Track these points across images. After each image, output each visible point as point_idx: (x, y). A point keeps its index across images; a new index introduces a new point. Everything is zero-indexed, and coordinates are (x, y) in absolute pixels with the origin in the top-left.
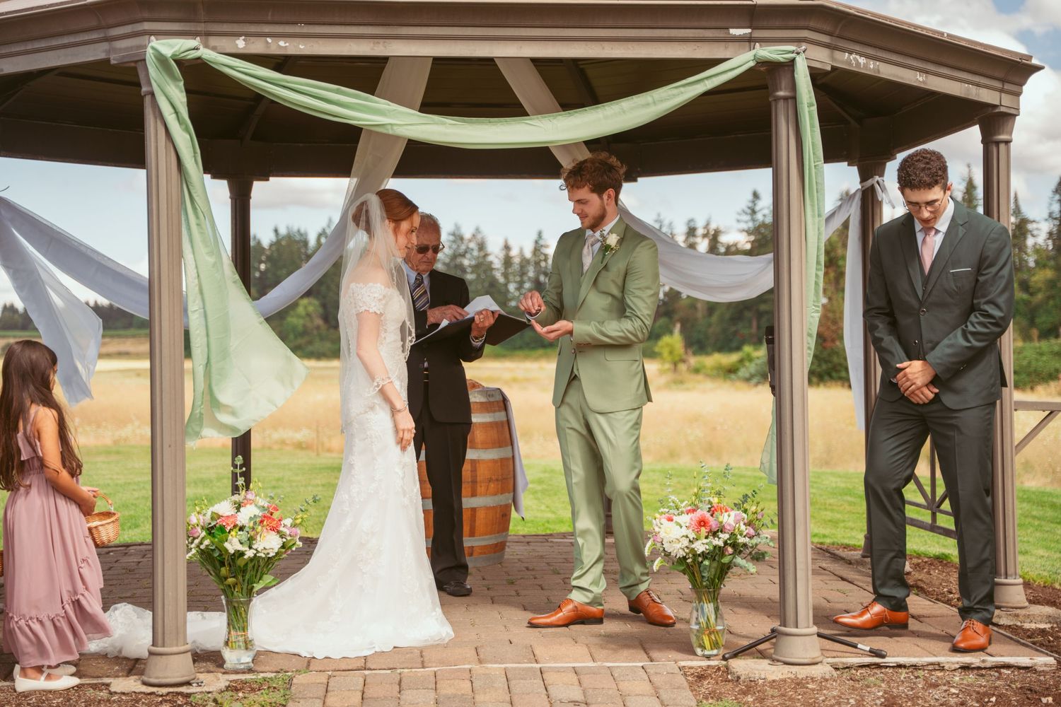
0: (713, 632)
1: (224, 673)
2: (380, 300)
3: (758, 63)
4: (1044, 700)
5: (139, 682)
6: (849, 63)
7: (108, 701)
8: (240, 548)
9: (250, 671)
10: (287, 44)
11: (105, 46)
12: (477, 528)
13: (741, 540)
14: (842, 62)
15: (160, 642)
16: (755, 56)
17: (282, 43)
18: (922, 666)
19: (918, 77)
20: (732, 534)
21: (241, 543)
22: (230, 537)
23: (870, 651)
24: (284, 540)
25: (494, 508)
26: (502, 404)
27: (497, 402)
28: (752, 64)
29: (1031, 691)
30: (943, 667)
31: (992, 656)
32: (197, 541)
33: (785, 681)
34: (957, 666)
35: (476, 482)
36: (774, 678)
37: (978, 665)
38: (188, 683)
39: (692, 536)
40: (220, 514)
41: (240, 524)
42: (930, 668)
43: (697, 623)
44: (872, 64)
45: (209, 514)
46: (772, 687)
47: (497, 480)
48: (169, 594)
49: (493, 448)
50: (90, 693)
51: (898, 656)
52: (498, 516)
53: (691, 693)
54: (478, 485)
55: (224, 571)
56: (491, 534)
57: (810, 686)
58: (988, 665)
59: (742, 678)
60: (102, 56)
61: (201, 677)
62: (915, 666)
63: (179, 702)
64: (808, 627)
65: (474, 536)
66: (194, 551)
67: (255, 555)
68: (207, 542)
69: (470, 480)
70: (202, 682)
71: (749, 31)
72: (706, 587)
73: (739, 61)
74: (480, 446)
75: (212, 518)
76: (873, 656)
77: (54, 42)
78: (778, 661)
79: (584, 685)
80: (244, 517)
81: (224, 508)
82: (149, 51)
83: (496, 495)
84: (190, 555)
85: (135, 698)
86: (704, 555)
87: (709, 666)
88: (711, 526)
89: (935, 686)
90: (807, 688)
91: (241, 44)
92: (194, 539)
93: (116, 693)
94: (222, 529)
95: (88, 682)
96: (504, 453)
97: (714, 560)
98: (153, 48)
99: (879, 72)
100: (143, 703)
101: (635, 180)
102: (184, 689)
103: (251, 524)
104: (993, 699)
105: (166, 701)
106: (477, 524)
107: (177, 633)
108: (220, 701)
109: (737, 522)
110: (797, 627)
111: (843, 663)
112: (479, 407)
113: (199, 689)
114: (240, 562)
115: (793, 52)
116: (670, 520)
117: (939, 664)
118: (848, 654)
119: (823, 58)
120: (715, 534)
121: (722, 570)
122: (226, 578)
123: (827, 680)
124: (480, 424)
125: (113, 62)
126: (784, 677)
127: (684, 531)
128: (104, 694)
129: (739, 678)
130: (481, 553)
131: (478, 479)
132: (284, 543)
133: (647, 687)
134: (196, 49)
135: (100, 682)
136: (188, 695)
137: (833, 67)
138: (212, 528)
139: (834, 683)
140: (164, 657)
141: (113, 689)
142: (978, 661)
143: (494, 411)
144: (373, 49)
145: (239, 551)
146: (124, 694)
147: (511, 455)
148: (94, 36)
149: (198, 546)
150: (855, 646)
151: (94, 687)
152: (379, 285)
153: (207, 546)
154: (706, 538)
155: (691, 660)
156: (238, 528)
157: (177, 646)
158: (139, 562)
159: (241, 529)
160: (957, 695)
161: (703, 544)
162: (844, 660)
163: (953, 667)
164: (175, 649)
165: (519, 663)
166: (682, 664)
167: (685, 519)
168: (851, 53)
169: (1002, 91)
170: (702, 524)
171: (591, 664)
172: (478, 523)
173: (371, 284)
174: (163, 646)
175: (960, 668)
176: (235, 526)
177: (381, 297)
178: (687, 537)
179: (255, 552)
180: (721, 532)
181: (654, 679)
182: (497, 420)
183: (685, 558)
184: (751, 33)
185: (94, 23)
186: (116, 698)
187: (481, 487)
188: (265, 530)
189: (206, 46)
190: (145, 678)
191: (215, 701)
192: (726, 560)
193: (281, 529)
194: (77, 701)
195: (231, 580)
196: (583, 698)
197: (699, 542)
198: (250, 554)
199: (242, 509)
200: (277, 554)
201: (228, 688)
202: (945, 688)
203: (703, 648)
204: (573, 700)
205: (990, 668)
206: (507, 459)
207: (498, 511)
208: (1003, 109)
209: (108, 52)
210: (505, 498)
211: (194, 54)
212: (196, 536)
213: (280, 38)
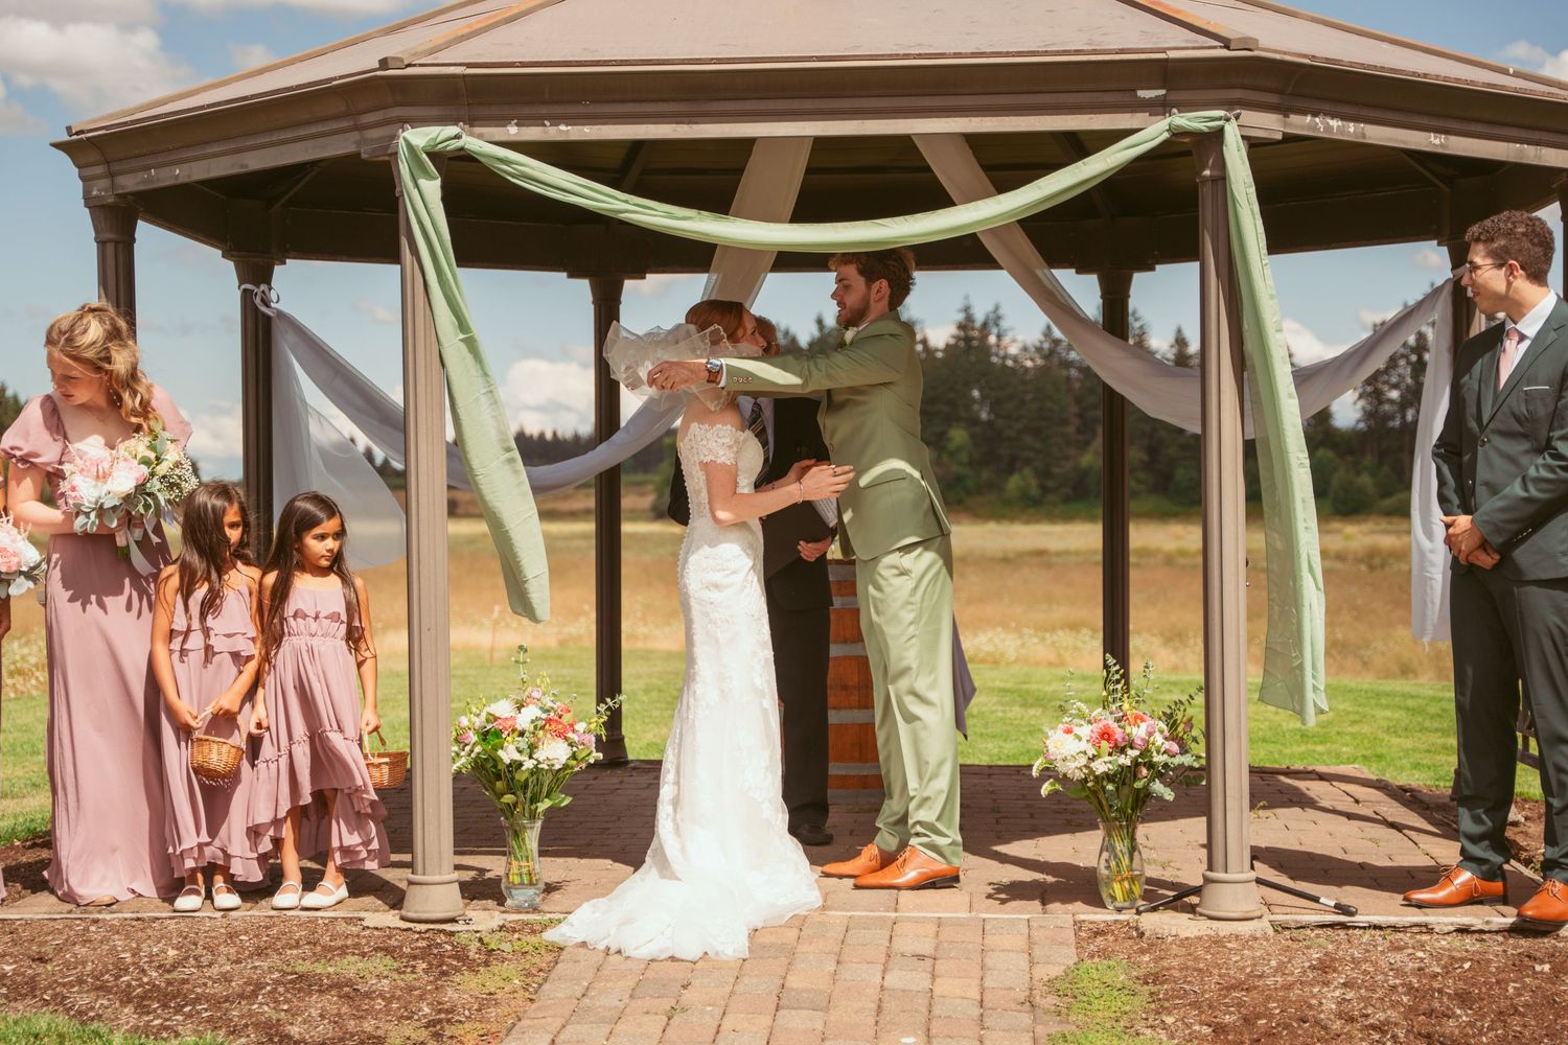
0: (1127, 878)
1: (504, 912)
2: (730, 447)
3: (1174, 135)
4: (1538, 968)
5: (398, 917)
6: (1315, 127)
7: (358, 936)
8: (517, 757)
9: (535, 910)
10: (569, 128)
11: (355, 136)
13: (1158, 759)
14: (1302, 127)
15: (420, 868)
16: (1169, 125)
17: (563, 128)
18: (1404, 927)
19: (1432, 139)
20: (1145, 752)
21: (520, 752)
22: (506, 744)
23: (1337, 906)
24: (575, 749)
28: (1166, 135)
29: (1529, 957)
30: (1432, 929)
31: (1504, 916)
32: (468, 748)
33: (1200, 938)
34: (1452, 928)
36: (1189, 935)
37: (1480, 927)
38: (453, 920)
39: (1091, 752)
40: (497, 715)
41: (519, 728)
42: (1415, 930)
43: (1108, 867)
44: (1351, 127)
45: (484, 715)
46: (1182, 945)
48: (430, 811)
50: (341, 927)
51: (1374, 914)
53: (1074, 950)
55: (499, 784)
57: (1229, 945)
58: (1494, 927)
59: (1147, 934)
60: (351, 149)
61: (470, 914)
62: (1394, 927)
63: (439, 941)
64: (1242, 872)
66: (463, 760)
67: (536, 766)
68: (478, 749)
70: (471, 920)
71: (1162, 92)
72: (1116, 819)
73: (1153, 132)
75: (488, 721)
76: (1338, 914)
77: (302, 132)
78: (1201, 915)
79: (941, 937)
80: (524, 720)
81: (503, 709)
82: (401, 141)
84: (458, 764)
85: (391, 931)
86: (1108, 777)
87: (1116, 921)
88: (1116, 740)
89: (1399, 949)
90: (1225, 947)
91: (513, 132)
92: (467, 745)
93: (368, 927)
94: (498, 734)
95: (342, 916)
97: (1124, 784)
98: (405, 139)
99: (1364, 136)
100: (396, 940)
101: (1153, 269)
102: (448, 927)
103: (532, 729)
104: (1467, 965)
105: (423, 939)
107: (440, 859)
108: (486, 940)
109: (1150, 734)
110: (1226, 872)
111: (1297, 922)
113: (466, 927)
114: (521, 777)
115: (1220, 119)
116: (1069, 731)
117: (1426, 926)
118: (1309, 911)
119: (1269, 124)
120: (1122, 751)
121: (1136, 800)
122: (502, 795)
123: (1256, 939)
125: (364, 156)
126: (1200, 934)
127: (1084, 746)
128: (355, 929)
129: (1143, 934)
132: (575, 752)
133: (1021, 942)
134: (458, 137)
135: (356, 915)
136: (452, 934)
137: (1284, 133)
138: (488, 732)
139: (1265, 943)
140: (424, 887)
141: (365, 924)
142: (1480, 922)
144: (675, 131)
145: (516, 761)
146: (376, 929)
148: (344, 124)
149: (469, 755)
150: (1316, 900)
151: (349, 921)
152: (729, 427)
153: (479, 753)
154: (1110, 754)
155: (1095, 913)
156: (516, 733)
157: (440, 874)
158: (465, 788)
159: (522, 734)
160: (1422, 960)
161: (1105, 763)
162: (1298, 918)
163: (1446, 929)
164: (437, 878)
165: (873, 911)
166: (1082, 917)
167: (1086, 731)
168: (1315, 114)
170: (1106, 736)
171: (965, 915)
173: (719, 426)
174: (424, 874)
175: (1455, 931)
176: (514, 730)
177: (732, 443)
178: (1085, 753)
179: (535, 763)
180: (1132, 748)
181: (1035, 933)
183: (1085, 780)
184: (1164, 96)
185: (343, 108)
186: (367, 933)
188: (549, 736)
189: (471, 134)
190: (403, 912)
191: (481, 940)
192: (1139, 785)
193: (570, 735)
194: (322, 936)
195: (508, 798)
196: (932, 952)
197: (1100, 760)
198: (529, 764)
199: (523, 710)
200: (566, 767)
201: (501, 928)
202: (1410, 951)
203: (1114, 899)
204: (920, 953)
205: (1497, 932)
209: (358, 143)
211: (455, 145)
212: (467, 742)
213: (556, 120)
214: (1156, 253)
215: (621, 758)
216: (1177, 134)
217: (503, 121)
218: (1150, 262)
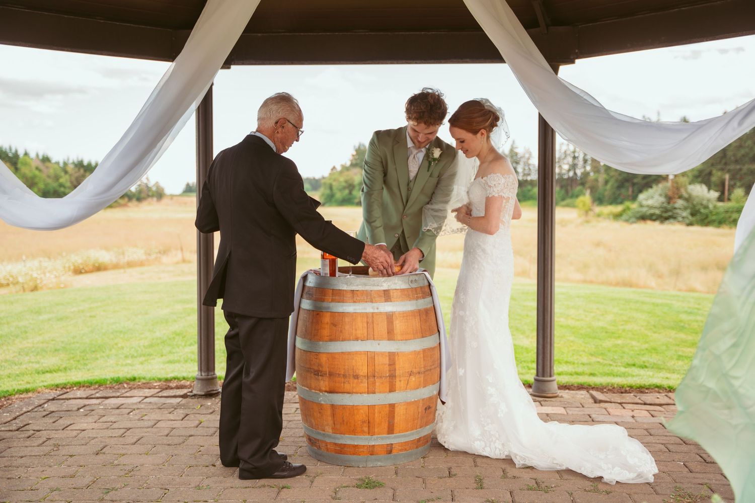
12: (395, 425)
25: (416, 403)
26: (427, 290)
27: (421, 288)
35: (395, 376)
47: (419, 373)
49: (415, 338)
52: (420, 410)
54: (397, 379)
56: (412, 430)
65: (393, 433)
69: (387, 375)
74: (399, 337)
83: (418, 388)
96: (429, 342)
106: (396, 421)
112: (399, 294)
124: (399, 313)
130: (401, 450)
131: (397, 373)
143: (417, 298)
147: (436, 344)
172: (397, 419)
182: (420, 308)
187: (400, 381)
206: (433, 349)
207: (421, 405)
210: (428, 391)
214: (577, 51)
215: (213, 390)
218: (572, 57)
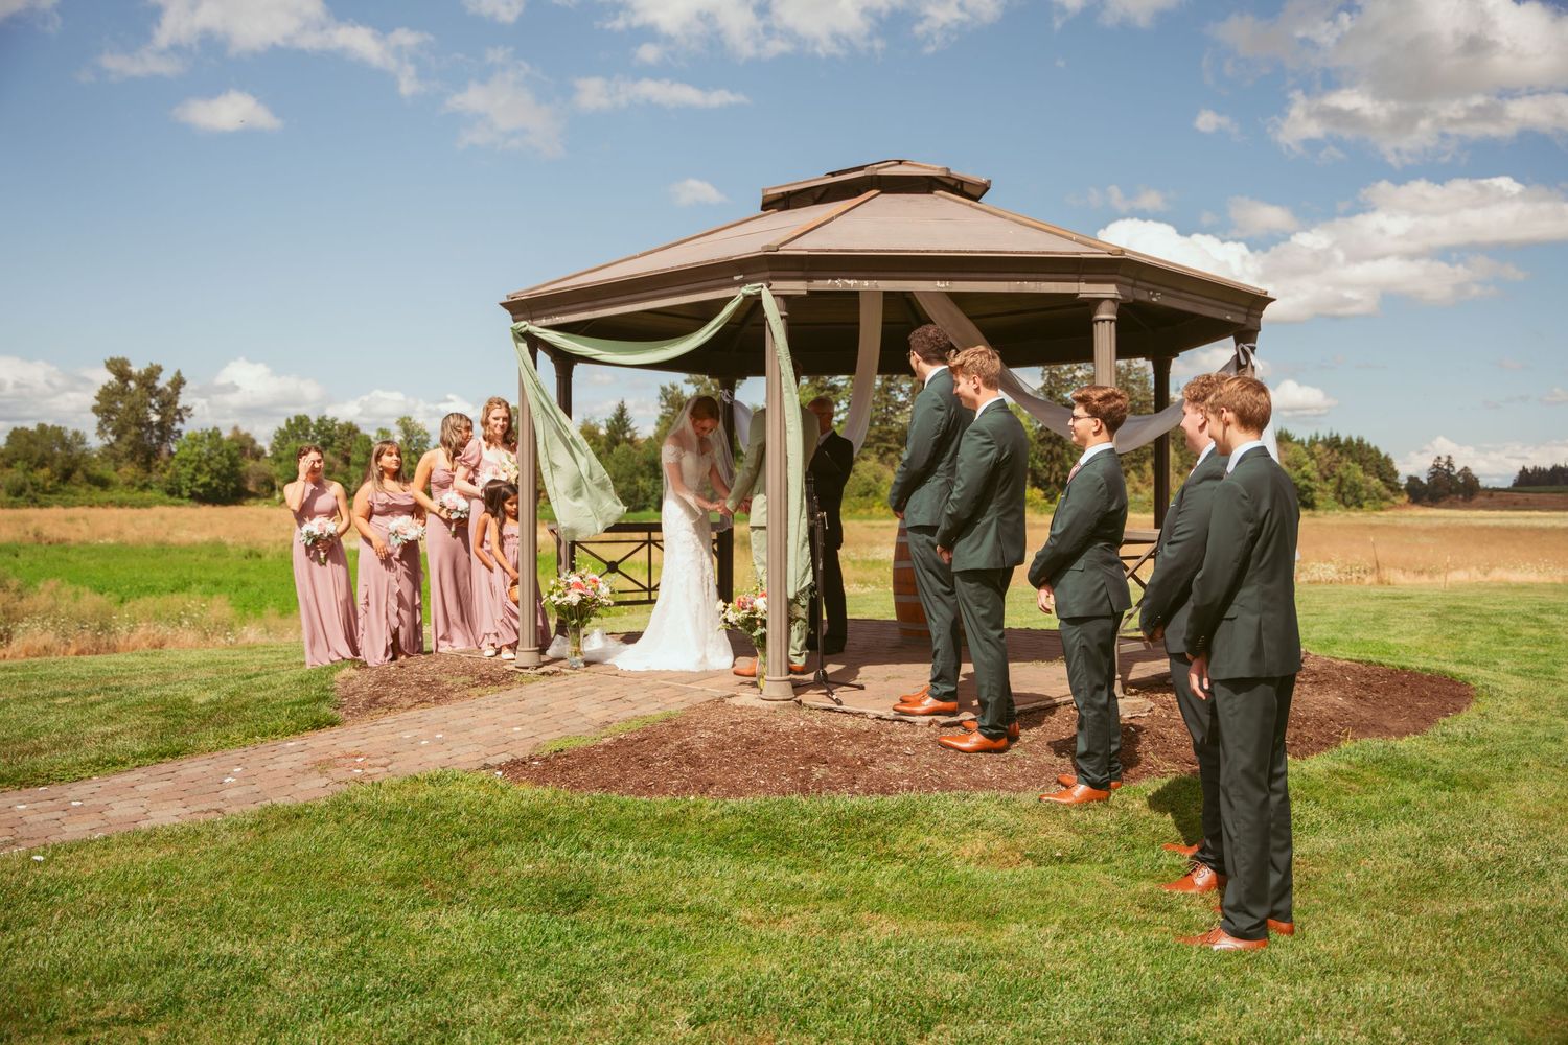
3: (745, 297)
6: (833, 285)
10: (559, 318)
14: (824, 286)
16: (743, 293)
18: (856, 713)
23: (835, 700)
28: (742, 298)
30: (867, 716)
44: (866, 283)
62: (853, 713)
71: (742, 276)
91: (544, 322)
99: (877, 287)
111: (815, 706)
115: (759, 287)
119: (798, 287)
134: (525, 326)
137: (809, 291)
168: (834, 279)
169: (1078, 282)
175: (876, 718)
184: (743, 278)
189: (532, 324)
208: (1081, 296)
211: (524, 329)
213: (556, 314)
216: (747, 297)
217: (540, 317)
